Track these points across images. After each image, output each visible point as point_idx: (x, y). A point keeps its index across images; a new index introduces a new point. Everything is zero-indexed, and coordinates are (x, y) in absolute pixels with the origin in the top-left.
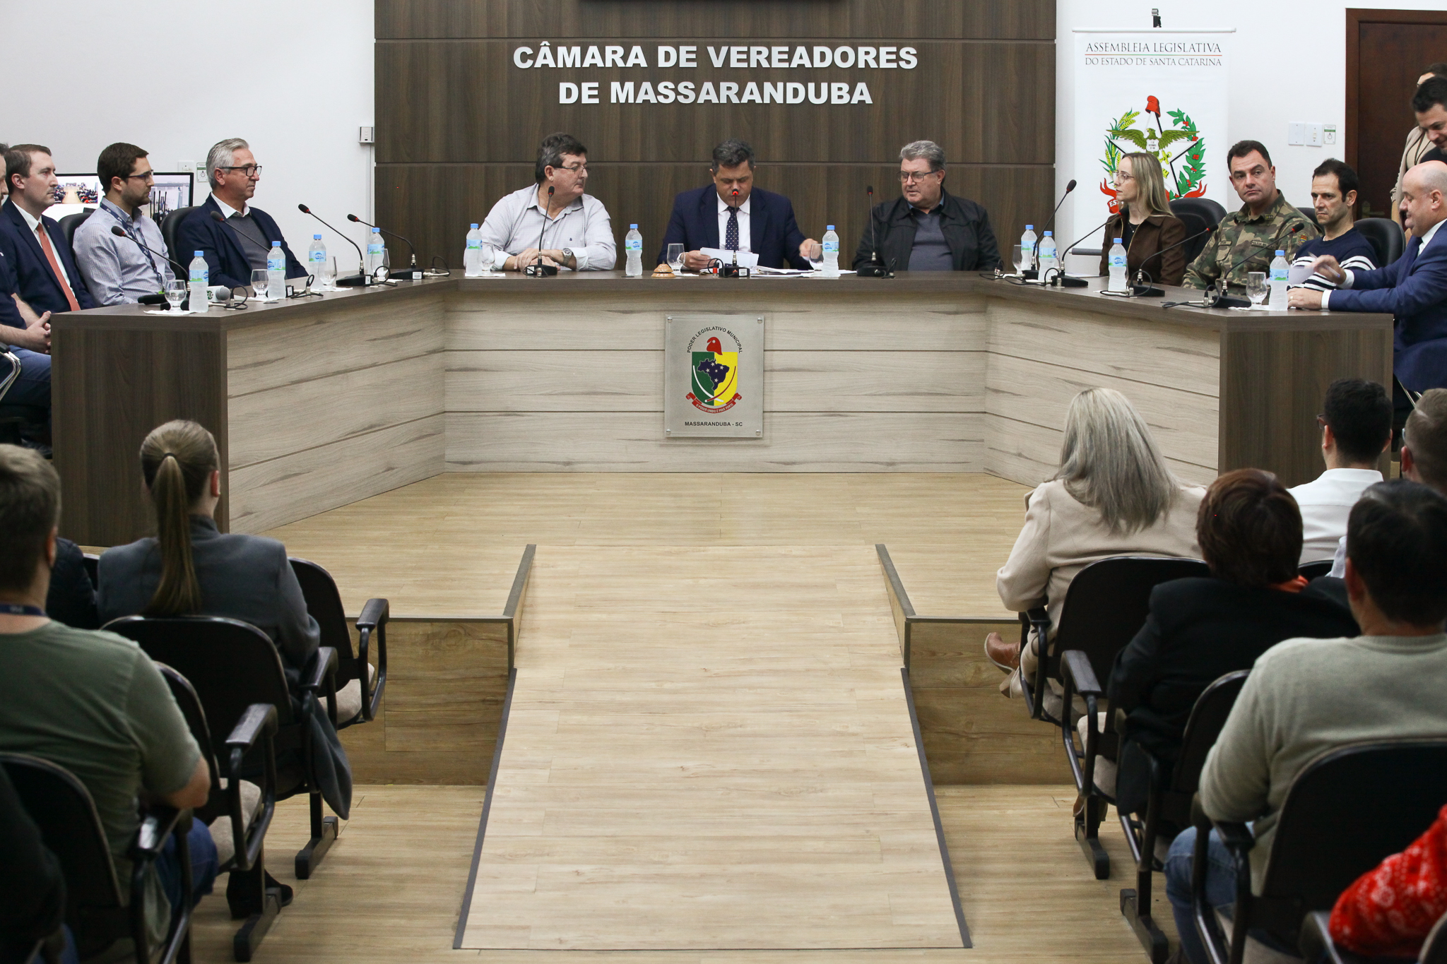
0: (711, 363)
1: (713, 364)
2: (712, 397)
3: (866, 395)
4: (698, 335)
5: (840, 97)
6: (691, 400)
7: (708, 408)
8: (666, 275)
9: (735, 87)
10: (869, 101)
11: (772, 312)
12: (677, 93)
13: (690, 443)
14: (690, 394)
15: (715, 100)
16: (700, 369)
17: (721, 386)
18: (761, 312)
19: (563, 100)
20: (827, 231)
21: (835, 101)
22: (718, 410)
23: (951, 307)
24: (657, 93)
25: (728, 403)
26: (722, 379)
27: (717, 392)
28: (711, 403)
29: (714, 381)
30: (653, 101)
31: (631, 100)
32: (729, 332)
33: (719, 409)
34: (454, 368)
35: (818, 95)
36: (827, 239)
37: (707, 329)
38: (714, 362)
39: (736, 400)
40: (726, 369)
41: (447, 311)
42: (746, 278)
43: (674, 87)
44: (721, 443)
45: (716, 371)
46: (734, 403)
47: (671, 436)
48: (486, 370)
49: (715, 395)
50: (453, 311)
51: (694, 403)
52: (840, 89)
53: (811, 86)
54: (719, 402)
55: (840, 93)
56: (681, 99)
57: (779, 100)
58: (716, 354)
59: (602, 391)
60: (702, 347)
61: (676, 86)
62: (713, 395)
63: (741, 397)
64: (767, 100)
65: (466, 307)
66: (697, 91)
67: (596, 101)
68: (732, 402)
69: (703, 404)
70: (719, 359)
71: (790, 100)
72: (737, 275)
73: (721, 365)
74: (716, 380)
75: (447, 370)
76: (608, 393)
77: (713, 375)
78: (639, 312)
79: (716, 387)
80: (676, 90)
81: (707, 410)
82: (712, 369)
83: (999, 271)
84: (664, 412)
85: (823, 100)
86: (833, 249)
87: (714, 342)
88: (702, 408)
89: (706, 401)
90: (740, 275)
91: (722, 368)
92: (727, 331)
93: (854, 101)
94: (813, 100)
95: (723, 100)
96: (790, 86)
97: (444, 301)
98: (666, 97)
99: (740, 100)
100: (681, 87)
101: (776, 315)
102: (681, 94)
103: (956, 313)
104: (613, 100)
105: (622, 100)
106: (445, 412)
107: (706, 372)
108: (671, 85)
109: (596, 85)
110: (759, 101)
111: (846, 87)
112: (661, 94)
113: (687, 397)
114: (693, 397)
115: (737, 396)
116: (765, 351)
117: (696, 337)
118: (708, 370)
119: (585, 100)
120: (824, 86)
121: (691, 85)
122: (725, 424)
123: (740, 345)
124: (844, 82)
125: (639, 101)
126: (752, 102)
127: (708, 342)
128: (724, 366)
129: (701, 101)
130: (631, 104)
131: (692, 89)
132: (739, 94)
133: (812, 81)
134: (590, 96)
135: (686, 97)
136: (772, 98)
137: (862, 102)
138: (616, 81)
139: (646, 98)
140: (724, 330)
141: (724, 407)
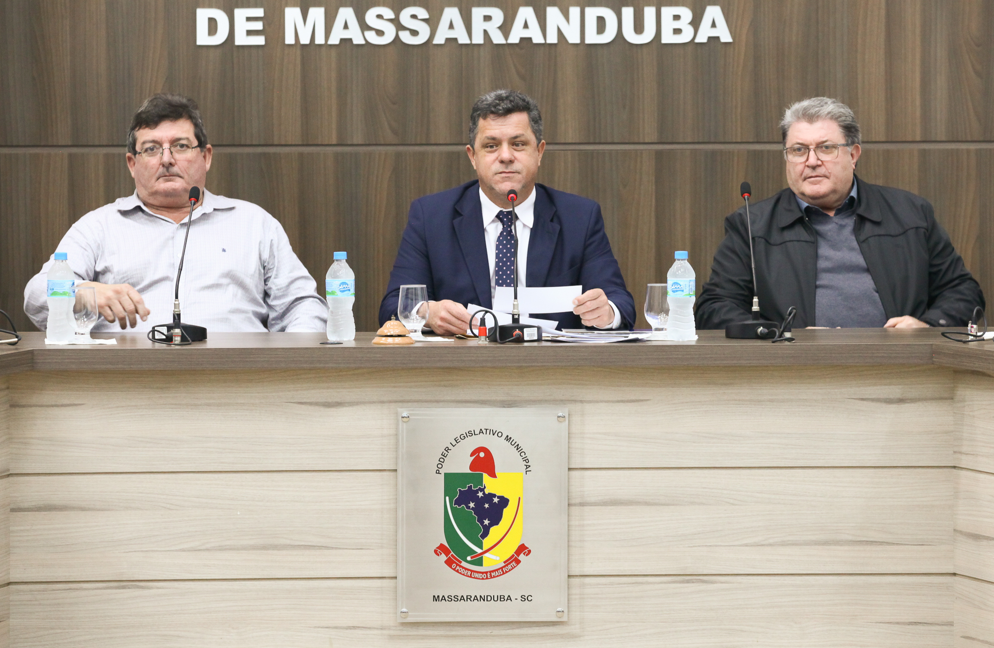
0: (477, 492)
1: (480, 494)
2: (479, 551)
3: (746, 545)
4: (454, 443)
5: (677, 31)
6: (443, 557)
7: (472, 571)
8: (398, 340)
9: (498, 15)
10: (726, 37)
11: (581, 402)
12: (400, 27)
13: (442, 633)
14: (442, 547)
15: (463, 39)
16: (458, 502)
17: (496, 532)
18: (563, 402)
19: (203, 38)
20: (675, 260)
21: (668, 38)
22: (489, 575)
23: (894, 390)
24: (364, 27)
25: (507, 562)
26: (496, 520)
27: (487, 542)
28: (479, 562)
29: (482, 523)
30: (358, 40)
31: (320, 40)
32: (508, 439)
33: (491, 572)
34: (26, 505)
35: (639, 28)
37: (471, 434)
38: (482, 490)
39: (522, 557)
40: (504, 502)
41: (13, 406)
42: (535, 344)
43: (392, 16)
44: (497, 631)
45: (487, 506)
46: (518, 562)
47: (410, 619)
48: (83, 509)
49: (485, 548)
50: (24, 406)
51: (449, 563)
52: (677, 17)
53: (628, 13)
54: (492, 560)
55: (677, 25)
56: (406, 38)
57: (573, 37)
58: (485, 476)
59: (288, 542)
60: (461, 463)
61: (397, 15)
62: (481, 548)
63: (530, 551)
64: (552, 39)
65: (48, 396)
66: (433, 23)
67: (260, 40)
68: (514, 560)
69: (464, 564)
70: (491, 485)
71: (592, 37)
72: (520, 340)
73: (494, 496)
74: (486, 522)
75: (13, 510)
76: (299, 547)
77: (481, 513)
78: (351, 404)
79: (485, 534)
80: (396, 22)
81: (471, 574)
82: (479, 502)
83: (975, 326)
84: (396, 578)
85: (647, 37)
86: (686, 291)
87: (482, 455)
88: (462, 570)
89: (469, 558)
90: (526, 338)
91: (496, 500)
92: (504, 436)
93: (702, 38)
94: (631, 36)
95: (478, 39)
96: (592, 13)
97: (8, 388)
98: (380, 33)
99: (506, 39)
100: (405, 16)
101: (588, 407)
102: (404, 28)
103: (901, 401)
104: (290, 40)
105: (305, 40)
106: (9, 584)
107: (468, 507)
108: (388, 13)
109: (259, 12)
110: (538, 39)
111: (686, 14)
112: (370, 28)
113: (436, 551)
114: (447, 552)
115: (522, 549)
116: (570, 469)
117: (450, 447)
118: (472, 505)
119: (241, 39)
120: (649, 13)
121: (423, 13)
122: (501, 598)
123: (526, 460)
124: (683, 5)
125: (334, 40)
126: (526, 41)
127: (471, 456)
128: (499, 497)
129: (439, 40)
130: (320, 45)
131: (424, 20)
132: (505, 28)
133: (627, 5)
134: (250, 33)
135: (414, 33)
136: (560, 33)
137: (714, 40)
138: (294, 6)
139: (346, 35)
140: (499, 434)
141: (502, 568)
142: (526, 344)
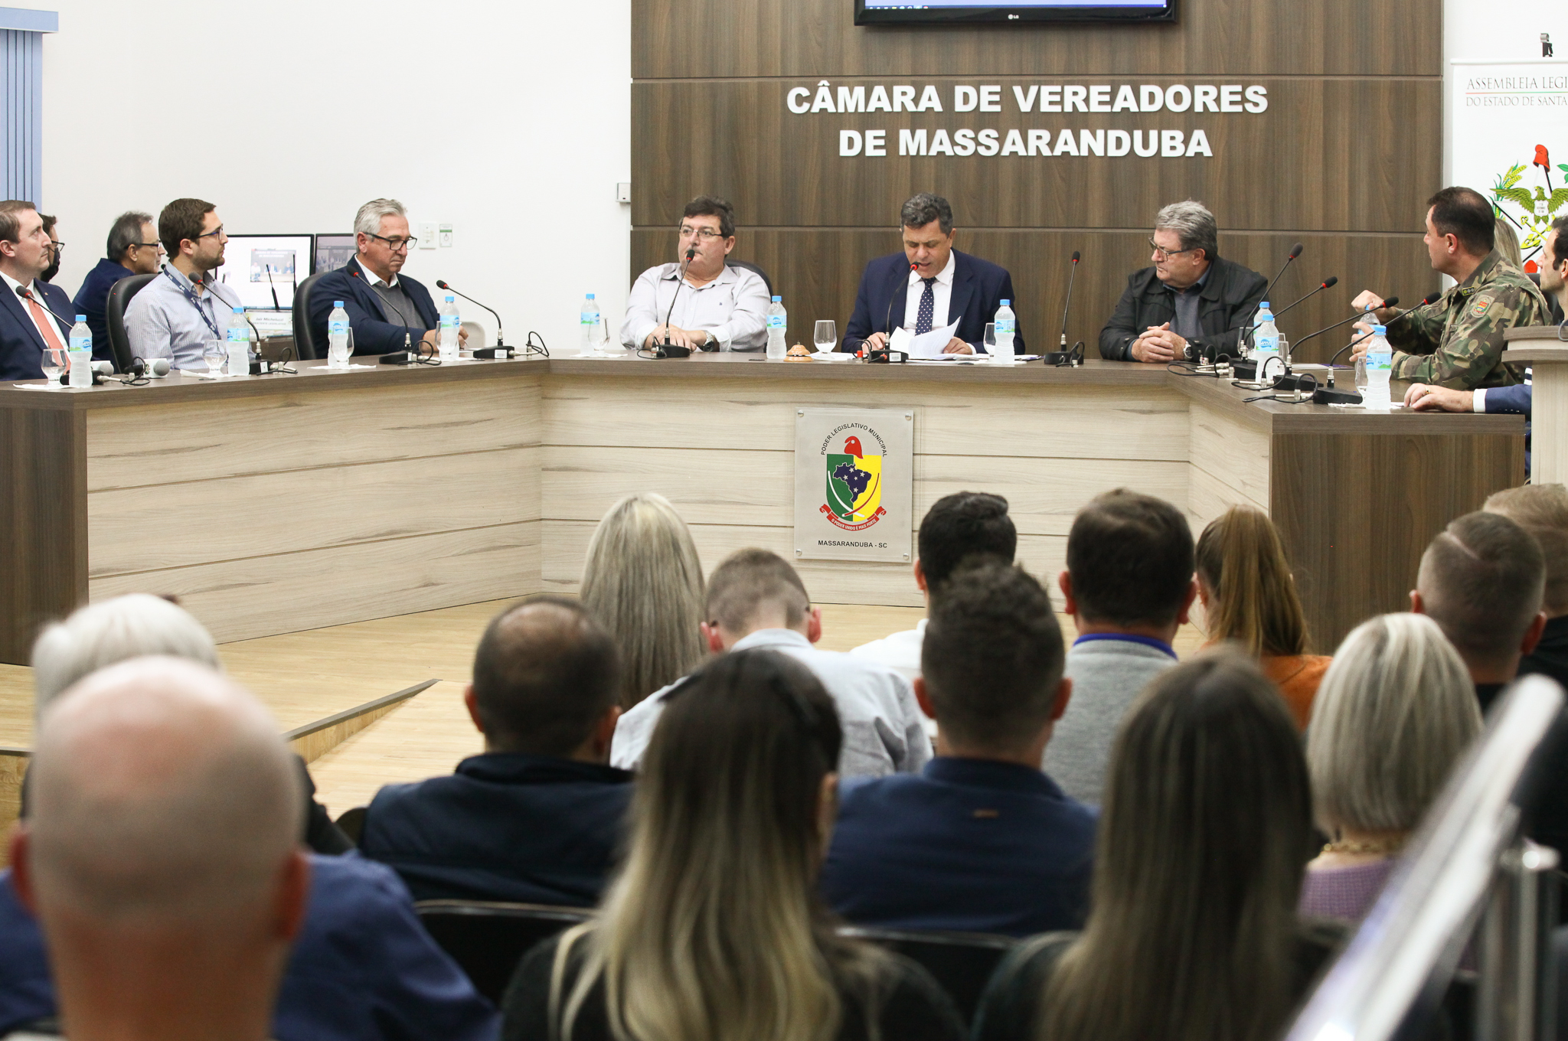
0: (849, 468)
1: (852, 470)
2: (850, 510)
3: (1039, 513)
4: (834, 433)
5: (1173, 148)
6: (826, 514)
7: (845, 524)
8: (801, 359)
9: (1046, 135)
10: (1208, 153)
11: (923, 406)
12: (978, 144)
13: (826, 567)
14: (825, 507)
15: (1022, 152)
16: (836, 475)
17: (862, 497)
18: (911, 406)
19: (844, 151)
21: (1166, 153)
22: (857, 527)
23: (1146, 404)
24: (954, 143)
25: (870, 519)
26: (862, 489)
27: (856, 504)
28: (850, 518)
29: (853, 491)
30: (949, 152)
31: (923, 152)
32: (871, 431)
33: (858, 525)
34: (552, 466)
35: (1146, 145)
37: (846, 427)
38: (853, 467)
39: (880, 516)
40: (868, 476)
41: (544, 398)
43: (973, 135)
44: (862, 568)
45: (856, 478)
46: (877, 519)
47: (802, 557)
48: (587, 470)
49: (855, 508)
50: (550, 399)
51: (830, 518)
52: (1173, 138)
53: (1138, 134)
54: (859, 517)
55: (1173, 143)
56: (982, 151)
57: (1099, 152)
58: (855, 457)
59: (722, 499)
60: (838, 448)
61: (976, 135)
62: (852, 508)
63: (885, 512)
64: (1084, 152)
65: (565, 392)
66: (1001, 140)
67: (882, 153)
68: (874, 518)
69: (840, 519)
70: (859, 464)
71: (1113, 152)
72: (887, 361)
73: (861, 471)
74: (856, 490)
75: (543, 470)
76: (729, 503)
78: (765, 403)
79: (855, 499)
80: (976, 140)
81: (845, 527)
82: (851, 476)
84: (793, 527)
85: (1151, 152)
87: (853, 442)
88: (839, 524)
89: (843, 515)
90: (891, 360)
91: (862, 475)
92: (869, 429)
93: (1190, 153)
94: (1140, 151)
95: (1032, 152)
96: (1113, 134)
97: (540, 386)
98: (964, 148)
99: (1052, 152)
100: (982, 136)
101: (929, 410)
102: (981, 144)
103: (1151, 412)
104: (903, 152)
105: (913, 152)
106: (541, 520)
107: (843, 479)
108: (970, 133)
109: (882, 133)
110: (1074, 152)
111: (1179, 135)
112: (958, 145)
113: (821, 509)
114: (828, 510)
115: (880, 510)
116: (914, 454)
117: (831, 436)
118: (846, 477)
119: (870, 152)
120: (1153, 134)
121: (994, 134)
122: (866, 545)
123: (884, 447)
124: (1178, 129)
125: (933, 152)
126: (1066, 154)
127: (846, 442)
128: (864, 473)
129: (1005, 152)
130: (923, 157)
131: (995, 139)
132: (1052, 145)
133: (1138, 129)
134: (876, 147)
135: (988, 148)
136: (1090, 149)
137: (1199, 155)
138: (906, 128)
139: (941, 149)
140: (865, 428)
141: (866, 523)
142: (891, 364)
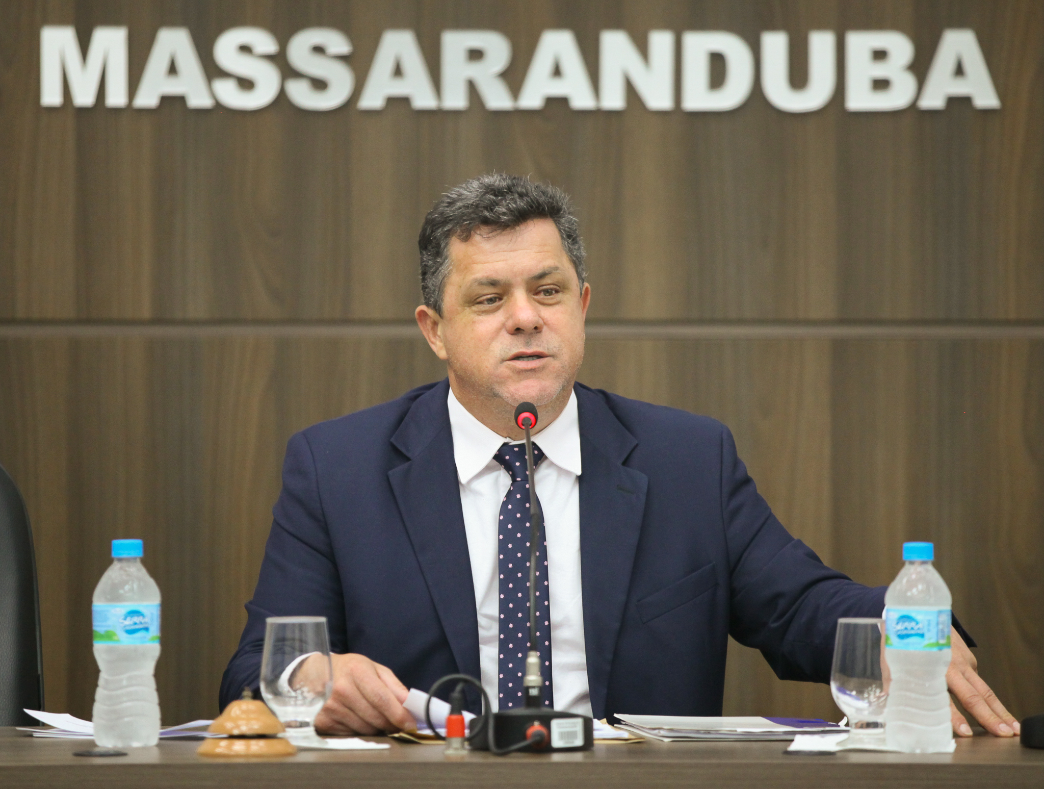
5: (881, 84)
8: (257, 746)
10: (986, 98)
12: (288, 72)
15: (424, 99)
20: (902, 564)
21: (860, 99)
24: (212, 71)
30: (199, 99)
31: (116, 97)
35: (798, 76)
36: (905, 600)
42: (578, 757)
43: (272, 48)
52: (880, 55)
53: (775, 44)
55: (880, 71)
56: (301, 95)
61: (283, 46)
64: (613, 99)
66: (359, 63)
71: (699, 98)
72: (543, 746)
80: (280, 60)
85: (816, 96)
86: (931, 637)
90: (556, 742)
93: (933, 100)
94: (781, 96)
95: (455, 100)
96: (699, 45)
98: (246, 84)
99: (515, 98)
100: (299, 50)
102: (298, 75)
104: (51, 96)
105: (84, 97)
108: (264, 42)
110: (582, 99)
111: (901, 48)
112: (223, 74)
120: (821, 44)
121: (337, 43)
124: (894, 29)
125: (147, 98)
126: (557, 104)
129: (372, 99)
130: (116, 111)
131: (343, 58)
132: (513, 77)
133: (773, 27)
135: (319, 85)
136: (631, 91)
137: (959, 103)
138: (62, 23)
139: (173, 87)
142: (556, 758)
